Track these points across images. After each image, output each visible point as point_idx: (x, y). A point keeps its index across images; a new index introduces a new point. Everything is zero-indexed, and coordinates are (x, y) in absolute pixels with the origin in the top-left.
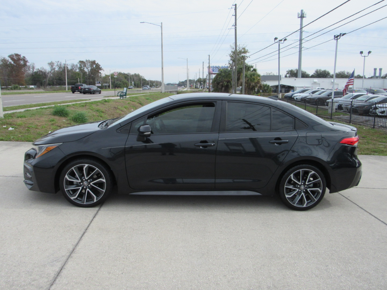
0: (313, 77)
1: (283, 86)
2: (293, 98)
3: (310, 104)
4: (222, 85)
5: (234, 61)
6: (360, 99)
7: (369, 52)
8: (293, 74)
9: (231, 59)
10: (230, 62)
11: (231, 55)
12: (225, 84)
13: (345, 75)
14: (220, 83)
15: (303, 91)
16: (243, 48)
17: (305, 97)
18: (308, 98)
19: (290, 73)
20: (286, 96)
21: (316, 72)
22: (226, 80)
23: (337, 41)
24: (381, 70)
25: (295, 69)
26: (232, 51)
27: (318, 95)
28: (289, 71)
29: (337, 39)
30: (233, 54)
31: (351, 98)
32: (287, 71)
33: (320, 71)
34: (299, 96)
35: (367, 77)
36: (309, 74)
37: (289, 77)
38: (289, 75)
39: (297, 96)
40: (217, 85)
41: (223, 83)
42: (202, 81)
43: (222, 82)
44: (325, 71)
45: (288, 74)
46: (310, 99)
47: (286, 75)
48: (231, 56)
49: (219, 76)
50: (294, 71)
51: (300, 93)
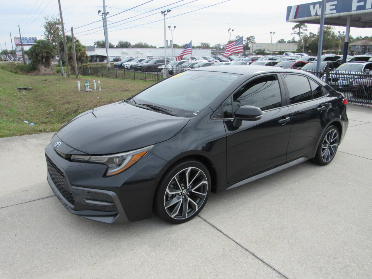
0: (117, 47)
1: (98, 56)
2: (124, 67)
3: (142, 71)
4: (41, 56)
5: (49, 32)
6: (184, 65)
7: (175, 27)
8: (101, 45)
9: (46, 30)
10: (45, 34)
11: (46, 26)
12: (44, 55)
13: (143, 45)
14: (39, 54)
15: (130, 60)
16: (57, 19)
17: (135, 65)
18: (139, 66)
19: (97, 44)
20: (116, 65)
21: (119, 43)
22: (45, 51)
23: (165, 16)
24: (171, 41)
25: (102, 40)
26: (46, 22)
27: (146, 63)
28: (96, 42)
29: (165, 15)
30: (48, 25)
31: (176, 65)
32: (94, 42)
33: (122, 42)
34: (129, 64)
35: (158, 47)
36: (114, 45)
37: (97, 47)
38: (97, 46)
39: (126, 65)
40: (36, 56)
41: (43, 54)
42: (9, 53)
43: (41, 54)
44: (126, 43)
45: (95, 44)
46: (141, 67)
47: (94, 45)
48: (46, 28)
49: (37, 47)
50: (101, 42)
51: (127, 62)
